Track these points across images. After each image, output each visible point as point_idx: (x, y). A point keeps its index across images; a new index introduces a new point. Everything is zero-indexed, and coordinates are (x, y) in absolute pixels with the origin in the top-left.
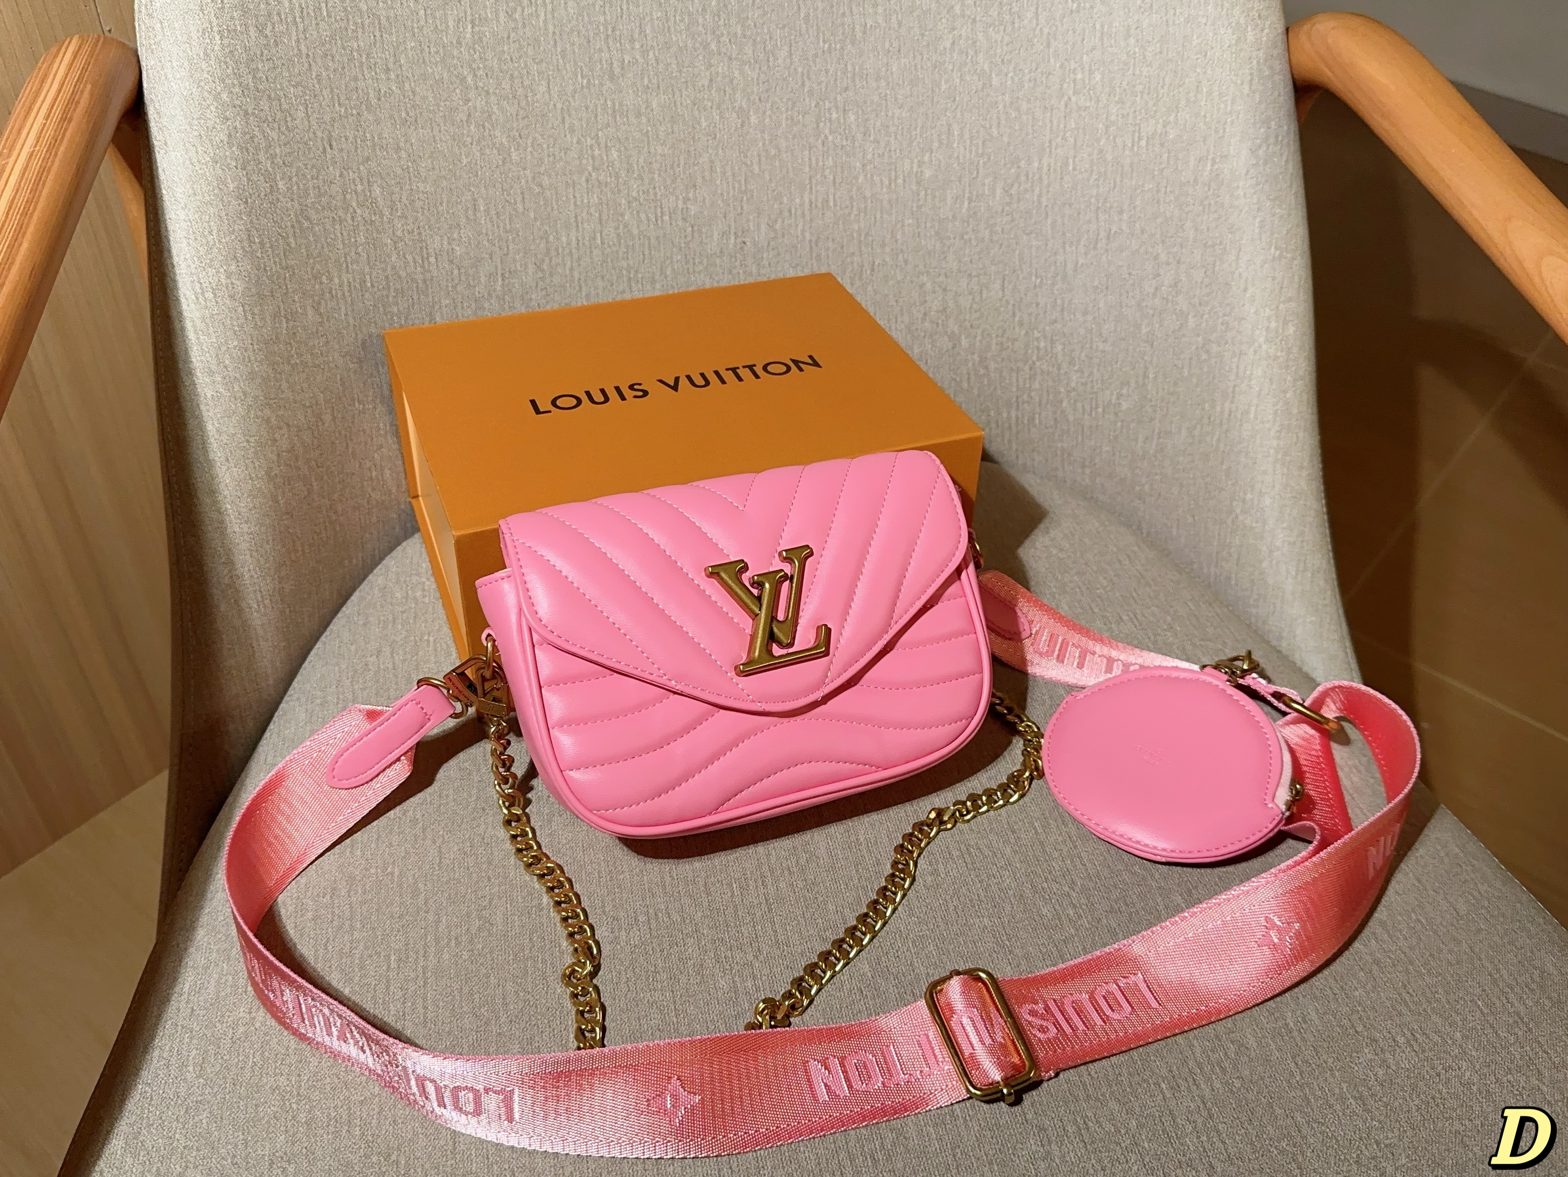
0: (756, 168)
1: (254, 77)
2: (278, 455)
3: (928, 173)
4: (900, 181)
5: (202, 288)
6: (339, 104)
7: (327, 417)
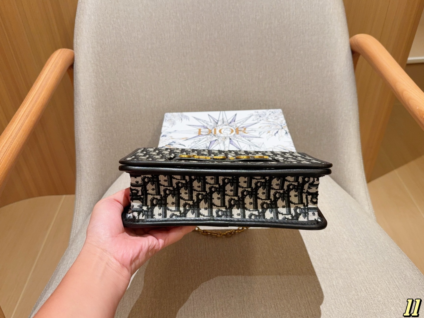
0: (219, 77)
1: (99, 57)
2: (102, 143)
3: (261, 77)
4: (254, 79)
5: (86, 105)
6: (120, 63)
7: (115, 135)
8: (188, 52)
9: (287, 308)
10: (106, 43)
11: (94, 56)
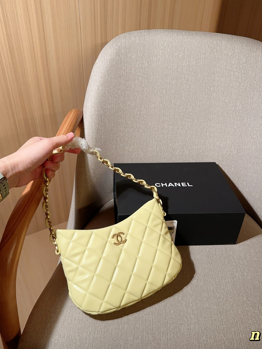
8: (166, 119)
9: (223, 340)
10: (107, 108)
11: (97, 117)
